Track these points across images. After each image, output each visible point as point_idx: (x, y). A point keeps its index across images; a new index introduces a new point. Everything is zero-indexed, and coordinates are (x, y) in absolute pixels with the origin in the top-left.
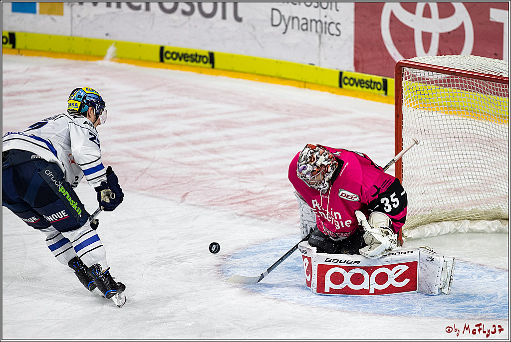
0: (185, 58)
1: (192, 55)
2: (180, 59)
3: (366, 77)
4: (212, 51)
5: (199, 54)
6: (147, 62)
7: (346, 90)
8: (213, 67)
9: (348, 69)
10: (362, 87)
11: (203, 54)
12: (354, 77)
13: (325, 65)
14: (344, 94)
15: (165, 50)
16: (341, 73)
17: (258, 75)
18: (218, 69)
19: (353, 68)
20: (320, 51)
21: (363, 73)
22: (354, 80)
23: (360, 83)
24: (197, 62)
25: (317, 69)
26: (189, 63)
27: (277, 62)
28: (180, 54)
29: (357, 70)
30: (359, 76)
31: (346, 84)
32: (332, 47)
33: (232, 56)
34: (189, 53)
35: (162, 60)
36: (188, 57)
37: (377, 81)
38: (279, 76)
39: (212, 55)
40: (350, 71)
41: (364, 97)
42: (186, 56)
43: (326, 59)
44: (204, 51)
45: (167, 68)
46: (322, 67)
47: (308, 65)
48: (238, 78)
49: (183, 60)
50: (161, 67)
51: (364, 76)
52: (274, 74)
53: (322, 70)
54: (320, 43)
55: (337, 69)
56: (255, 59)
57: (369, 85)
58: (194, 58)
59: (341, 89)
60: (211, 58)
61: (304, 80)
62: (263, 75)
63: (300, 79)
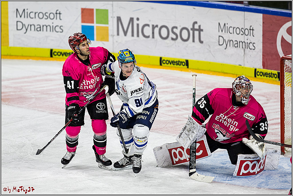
0: (173, 63)
1: (177, 61)
2: (171, 64)
3: (269, 71)
4: (187, 59)
5: (180, 61)
6: (153, 66)
7: (258, 78)
8: (188, 68)
9: (259, 67)
10: (267, 77)
11: (182, 61)
12: (262, 72)
13: (247, 66)
14: (257, 81)
15: (162, 59)
16: (255, 70)
17: (212, 71)
18: (190, 69)
19: (262, 67)
20: (244, 58)
21: (267, 69)
22: (263, 73)
23: (266, 74)
24: (179, 65)
25: (243, 67)
26: (175, 66)
27: (222, 64)
28: (171, 61)
29: (264, 67)
30: (265, 71)
31: (258, 75)
32: (250, 56)
33: (198, 62)
34: (175, 61)
35: (161, 65)
36: (174, 63)
37: (275, 73)
38: (223, 71)
39: (187, 61)
40: (260, 68)
41: (268, 82)
42: (174, 62)
43: (247, 62)
44: (183, 59)
45: (163, 69)
46: (246, 66)
47: (238, 66)
48: (201, 73)
49: (172, 64)
50: (160, 68)
51: (267, 71)
52: (220, 71)
53: (246, 68)
54: (244, 54)
55: (253, 67)
56: (210, 63)
57: (270, 75)
58: (178, 63)
59: (255, 78)
60: (187, 63)
61: (236, 74)
62: (214, 71)
63: (234, 73)
